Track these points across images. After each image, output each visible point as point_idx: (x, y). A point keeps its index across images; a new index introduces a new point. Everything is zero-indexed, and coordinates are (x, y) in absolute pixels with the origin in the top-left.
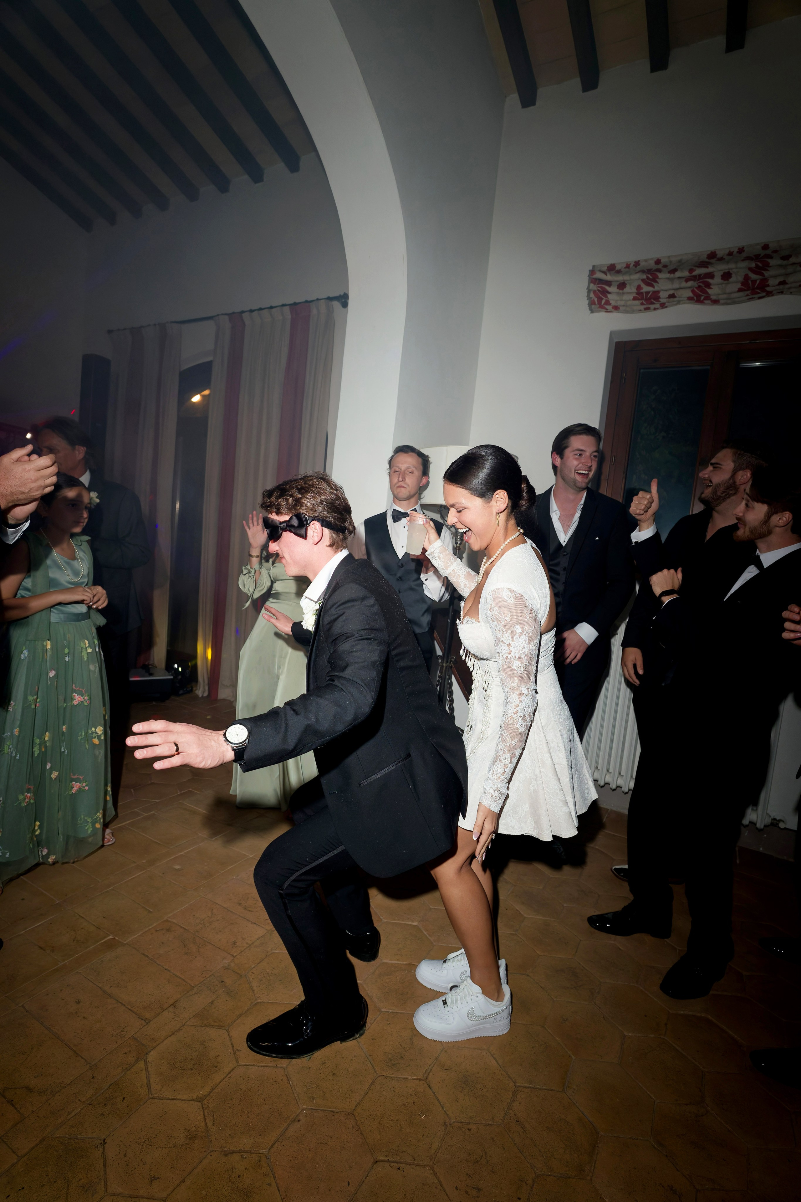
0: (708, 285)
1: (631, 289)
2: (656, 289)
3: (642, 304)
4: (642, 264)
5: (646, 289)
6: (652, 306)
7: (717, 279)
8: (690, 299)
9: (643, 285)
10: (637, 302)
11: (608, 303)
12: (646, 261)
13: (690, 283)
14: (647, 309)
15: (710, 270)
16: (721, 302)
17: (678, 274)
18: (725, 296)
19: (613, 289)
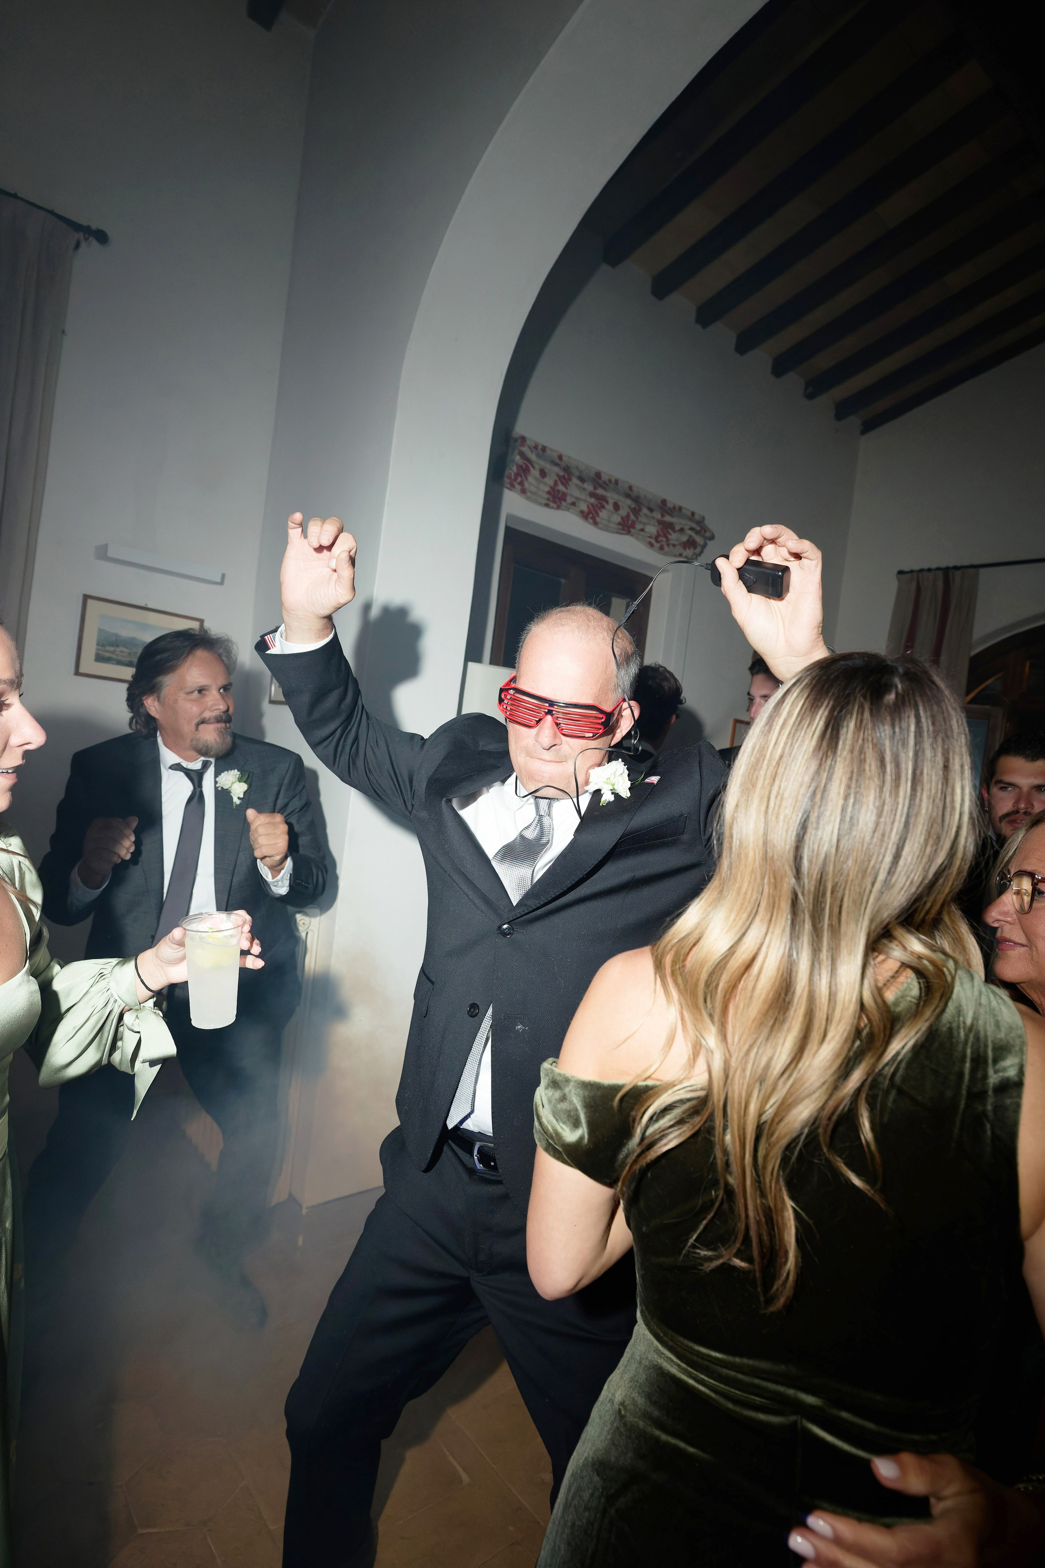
0: (603, 507)
1: (550, 481)
2: (569, 492)
3: (548, 499)
4: (548, 452)
5: (561, 487)
6: (552, 504)
7: (610, 507)
8: (582, 512)
9: (559, 483)
10: (546, 496)
11: (521, 484)
12: (552, 450)
13: (593, 500)
14: (547, 505)
15: (607, 494)
16: (600, 525)
17: (586, 486)
18: (605, 523)
19: (535, 473)
